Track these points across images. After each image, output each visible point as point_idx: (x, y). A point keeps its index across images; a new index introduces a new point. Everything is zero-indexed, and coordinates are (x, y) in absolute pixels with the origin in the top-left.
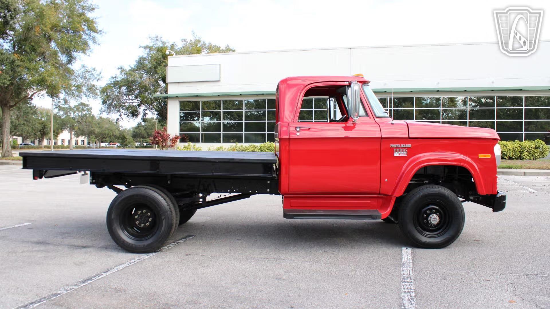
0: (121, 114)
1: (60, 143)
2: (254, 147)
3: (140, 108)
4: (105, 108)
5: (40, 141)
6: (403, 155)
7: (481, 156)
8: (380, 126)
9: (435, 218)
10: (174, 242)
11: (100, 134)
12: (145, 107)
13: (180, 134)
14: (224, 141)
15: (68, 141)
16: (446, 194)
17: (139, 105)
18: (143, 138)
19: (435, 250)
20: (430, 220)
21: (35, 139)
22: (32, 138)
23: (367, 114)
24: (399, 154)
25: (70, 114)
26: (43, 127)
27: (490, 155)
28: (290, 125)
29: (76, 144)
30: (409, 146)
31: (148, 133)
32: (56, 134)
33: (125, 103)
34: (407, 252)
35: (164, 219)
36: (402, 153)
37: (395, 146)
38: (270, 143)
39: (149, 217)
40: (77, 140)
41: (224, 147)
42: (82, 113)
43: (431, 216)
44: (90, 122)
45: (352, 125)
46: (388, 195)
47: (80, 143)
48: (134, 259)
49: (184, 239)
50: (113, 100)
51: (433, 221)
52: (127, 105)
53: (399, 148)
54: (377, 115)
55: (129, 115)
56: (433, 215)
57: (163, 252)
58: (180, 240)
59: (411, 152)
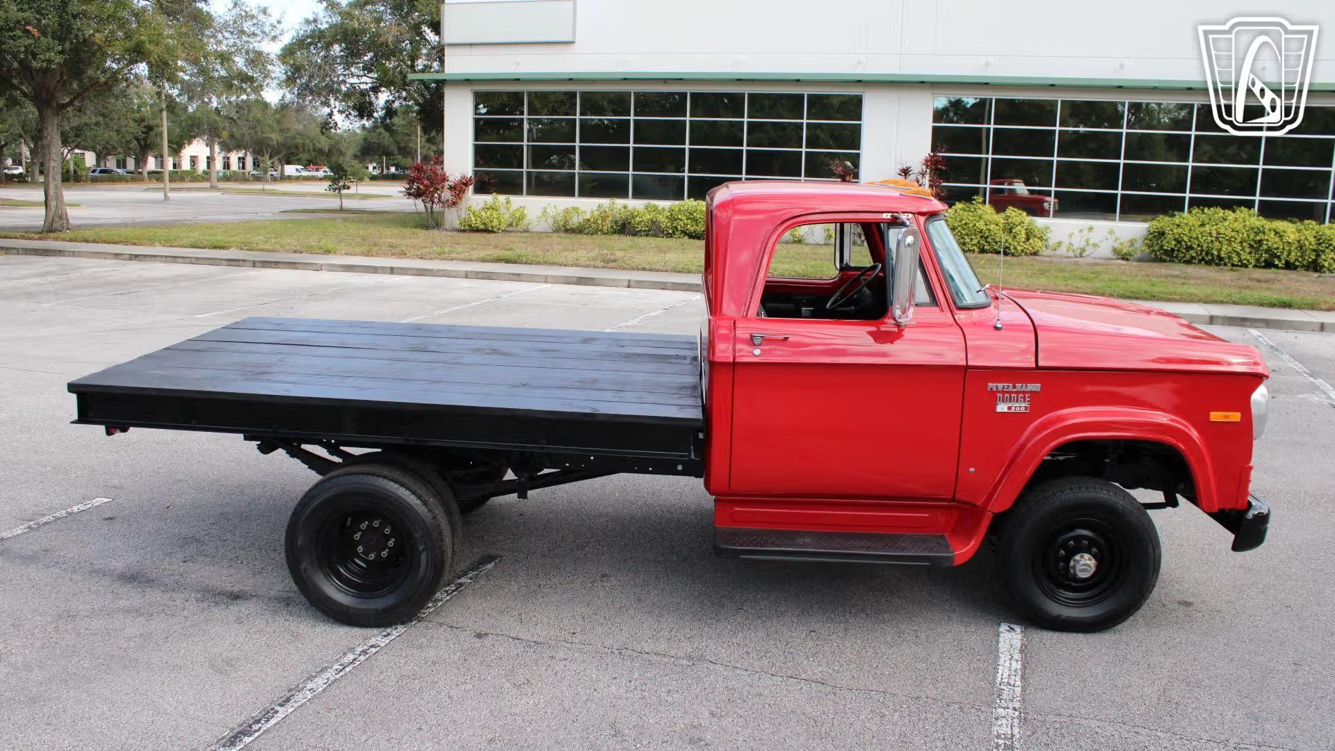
0: (332, 112)
1: (186, 165)
2: (654, 210)
3: (377, 98)
4: (293, 96)
5: (140, 162)
6: (1018, 410)
7: (1216, 416)
8: (965, 334)
9: (1085, 565)
10: (449, 585)
11: (284, 146)
12: (389, 93)
13: (476, 173)
14: (583, 194)
15: (206, 160)
16: (1120, 506)
17: (375, 90)
18: (388, 154)
19: (1080, 636)
20: (1074, 567)
21: (127, 154)
22: (119, 153)
23: (934, 301)
24: (1009, 408)
25: (210, 99)
26: (144, 130)
27: (1238, 414)
28: (737, 325)
29: (224, 168)
30: (1036, 387)
31: (398, 143)
32: (175, 146)
33: (339, 83)
34: (1010, 638)
35: (423, 550)
36: (1016, 405)
37: (1000, 386)
38: (695, 200)
39: (388, 538)
40: (228, 158)
41: (582, 208)
42: (238, 97)
43: (1077, 557)
44: (258, 121)
45: (896, 330)
46: (974, 505)
47: (235, 165)
48: (352, 650)
49: (473, 570)
50: (311, 77)
51: (1082, 571)
52: (344, 88)
53: (1010, 393)
54: (960, 304)
55: (350, 114)
56: (1082, 557)
57: (423, 624)
58: (465, 574)
59: (1040, 404)
